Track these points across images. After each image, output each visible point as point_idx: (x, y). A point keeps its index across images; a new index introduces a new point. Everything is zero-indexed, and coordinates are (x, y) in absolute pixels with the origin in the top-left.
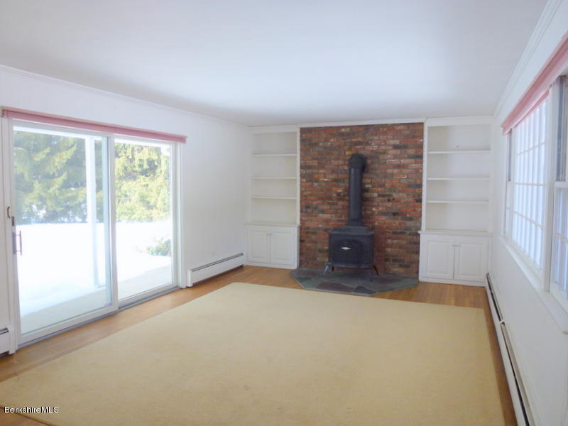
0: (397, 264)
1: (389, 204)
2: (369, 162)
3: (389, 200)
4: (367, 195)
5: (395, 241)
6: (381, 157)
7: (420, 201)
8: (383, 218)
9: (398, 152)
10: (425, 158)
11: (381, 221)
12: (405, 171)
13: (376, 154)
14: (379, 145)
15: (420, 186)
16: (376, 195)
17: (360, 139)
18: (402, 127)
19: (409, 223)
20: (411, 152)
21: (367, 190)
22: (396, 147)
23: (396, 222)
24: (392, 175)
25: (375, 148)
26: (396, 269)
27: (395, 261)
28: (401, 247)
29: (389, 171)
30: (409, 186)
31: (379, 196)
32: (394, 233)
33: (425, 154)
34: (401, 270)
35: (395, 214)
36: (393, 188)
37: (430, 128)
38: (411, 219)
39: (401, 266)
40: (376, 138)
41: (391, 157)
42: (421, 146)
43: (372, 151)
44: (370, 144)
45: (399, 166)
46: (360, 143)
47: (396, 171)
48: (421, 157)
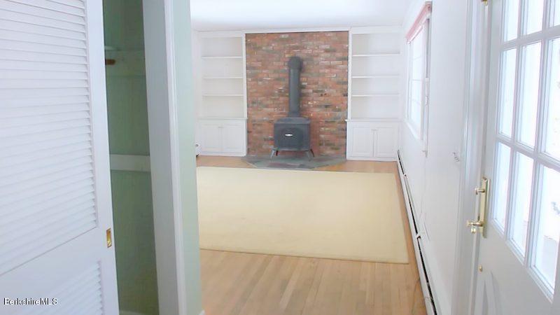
0: (329, 148)
1: (322, 99)
2: (305, 63)
3: (322, 95)
4: (304, 91)
5: (327, 129)
6: (315, 59)
7: (346, 95)
8: (317, 110)
9: (328, 55)
10: (350, 60)
11: (316, 112)
12: (335, 71)
13: (311, 57)
14: (313, 49)
15: (346, 83)
16: (311, 91)
17: (297, 44)
18: (332, 34)
19: (338, 114)
20: (339, 55)
21: (303, 87)
22: (327, 51)
23: (327, 114)
24: (324, 74)
25: (310, 51)
26: (329, 152)
27: (328, 145)
28: (331, 133)
29: (321, 71)
30: (339, 83)
31: (314, 91)
32: (327, 122)
33: (350, 57)
34: (333, 152)
35: (326, 106)
36: (325, 86)
37: (353, 35)
38: (339, 110)
39: (332, 149)
40: (311, 43)
41: (323, 59)
42: (347, 50)
43: (307, 54)
44: (306, 49)
45: (329, 67)
46: (297, 48)
47: (327, 71)
48: (347, 59)
